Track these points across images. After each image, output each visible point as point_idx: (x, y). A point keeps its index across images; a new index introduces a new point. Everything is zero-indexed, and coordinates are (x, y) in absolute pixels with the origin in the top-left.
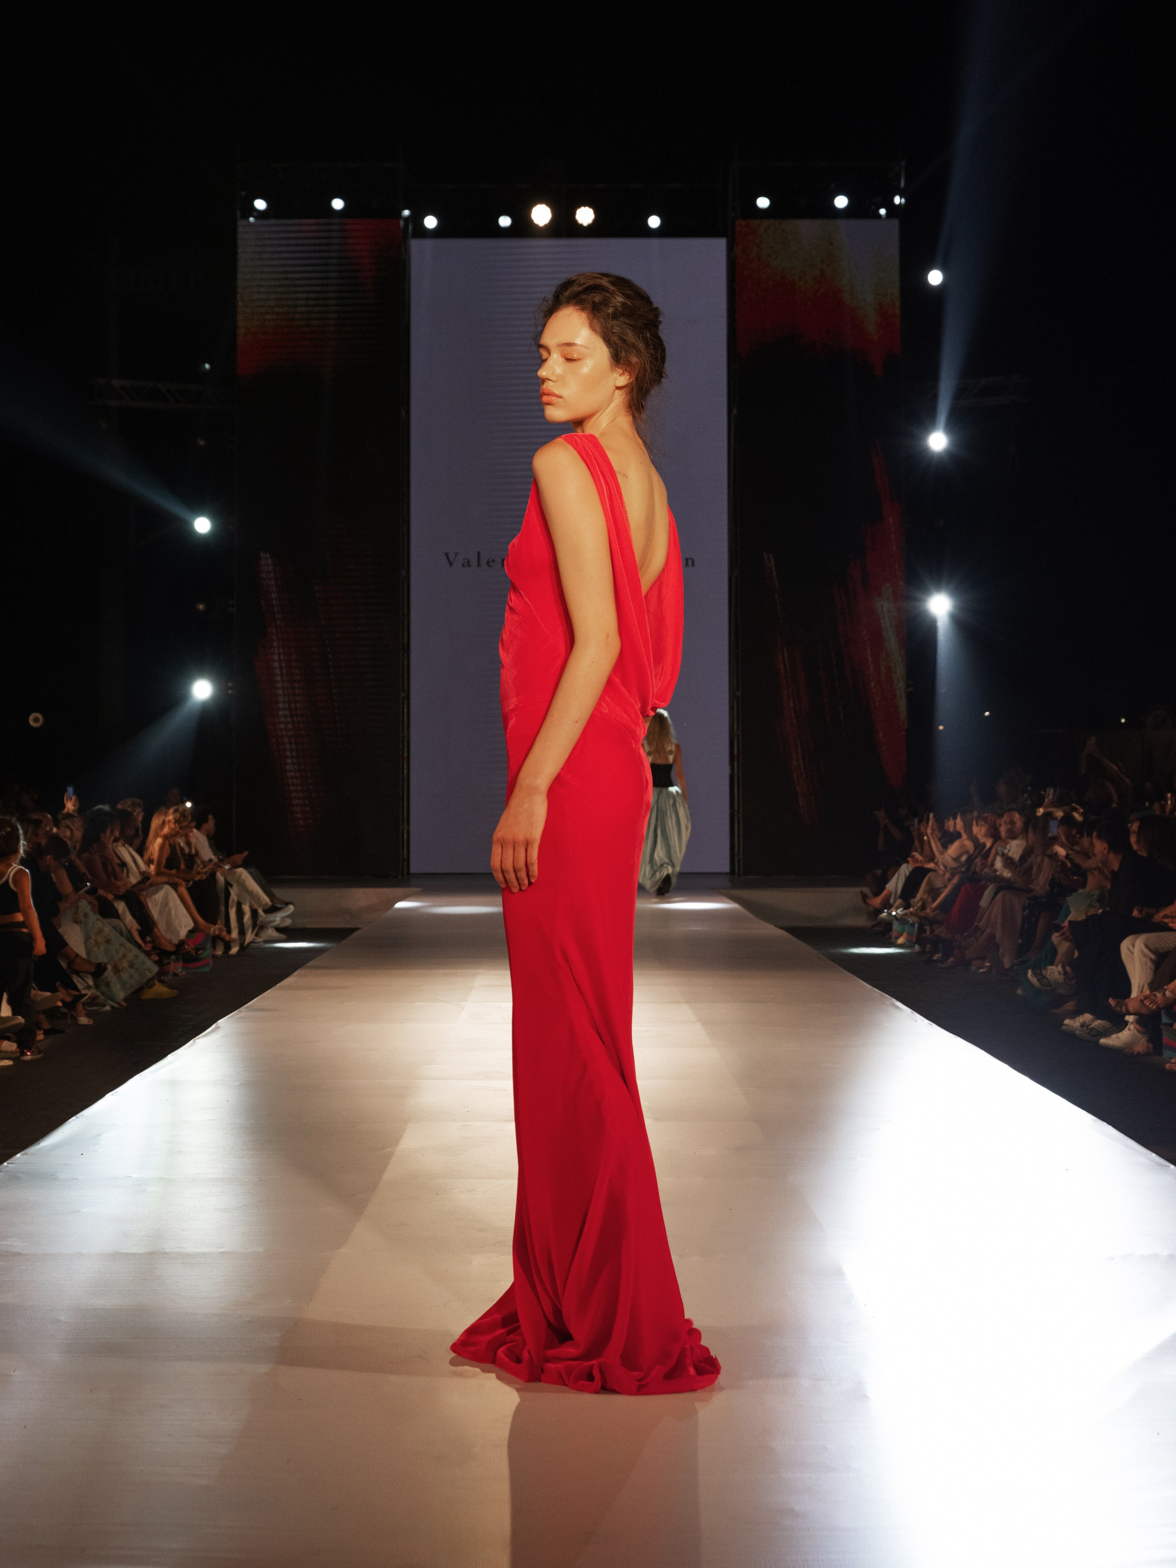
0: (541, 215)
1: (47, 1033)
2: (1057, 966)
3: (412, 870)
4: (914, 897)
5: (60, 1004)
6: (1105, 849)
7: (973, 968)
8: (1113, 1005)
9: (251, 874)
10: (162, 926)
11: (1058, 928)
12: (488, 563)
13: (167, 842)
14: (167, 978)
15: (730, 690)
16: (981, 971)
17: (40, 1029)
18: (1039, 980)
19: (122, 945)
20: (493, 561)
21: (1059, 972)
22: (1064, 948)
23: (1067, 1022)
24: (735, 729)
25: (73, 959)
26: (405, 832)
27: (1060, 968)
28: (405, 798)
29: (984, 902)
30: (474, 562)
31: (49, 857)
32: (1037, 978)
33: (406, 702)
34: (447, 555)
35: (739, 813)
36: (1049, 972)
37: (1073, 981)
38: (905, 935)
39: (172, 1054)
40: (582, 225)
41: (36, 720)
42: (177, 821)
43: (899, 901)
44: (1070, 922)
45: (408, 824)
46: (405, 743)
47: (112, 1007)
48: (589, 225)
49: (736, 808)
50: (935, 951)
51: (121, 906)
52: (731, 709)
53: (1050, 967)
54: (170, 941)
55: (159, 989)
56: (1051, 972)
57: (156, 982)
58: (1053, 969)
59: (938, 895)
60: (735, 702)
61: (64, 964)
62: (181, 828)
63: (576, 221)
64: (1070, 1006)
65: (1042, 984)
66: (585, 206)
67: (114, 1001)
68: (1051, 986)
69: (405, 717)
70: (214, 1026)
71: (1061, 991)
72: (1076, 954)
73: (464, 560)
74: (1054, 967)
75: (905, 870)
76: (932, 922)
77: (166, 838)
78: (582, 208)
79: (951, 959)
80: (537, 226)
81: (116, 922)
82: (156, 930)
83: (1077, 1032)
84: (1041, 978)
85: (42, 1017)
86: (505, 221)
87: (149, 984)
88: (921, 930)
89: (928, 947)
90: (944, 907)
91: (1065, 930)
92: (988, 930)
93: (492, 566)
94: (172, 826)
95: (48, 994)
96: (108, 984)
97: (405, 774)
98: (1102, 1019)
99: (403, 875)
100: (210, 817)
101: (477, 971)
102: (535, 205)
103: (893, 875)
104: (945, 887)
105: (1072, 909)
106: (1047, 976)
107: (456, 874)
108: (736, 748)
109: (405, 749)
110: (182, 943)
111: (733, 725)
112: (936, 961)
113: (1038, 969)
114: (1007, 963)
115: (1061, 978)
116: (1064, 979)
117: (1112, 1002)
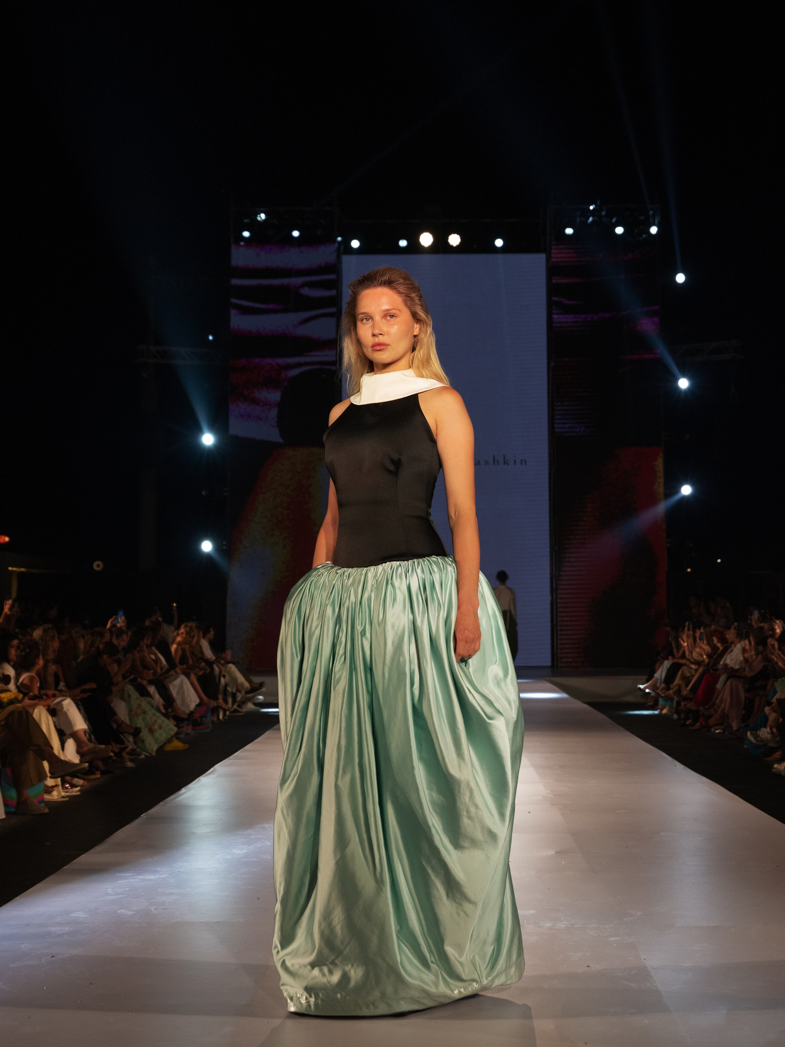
0: (426, 239)
1: (102, 773)
2: (767, 728)
4: (673, 682)
5: (112, 754)
7: (712, 730)
9: (237, 667)
10: (178, 702)
11: (769, 703)
13: (180, 647)
14: (182, 736)
15: (550, 546)
16: (717, 731)
17: (98, 770)
18: (755, 738)
19: (154, 714)
21: (768, 733)
22: (772, 716)
23: (776, 766)
24: (554, 572)
25: (120, 724)
27: (768, 730)
29: (719, 686)
31: (105, 656)
32: (753, 736)
36: (762, 733)
37: (778, 738)
38: (667, 707)
39: (185, 787)
40: (452, 246)
41: (98, 566)
42: (187, 633)
43: (663, 685)
44: (776, 699)
47: (146, 756)
48: (457, 246)
49: (555, 623)
50: (687, 718)
51: (152, 689)
52: (551, 558)
53: (762, 729)
54: (184, 712)
55: (177, 745)
57: (174, 739)
58: (764, 731)
59: (690, 681)
60: (554, 553)
61: (115, 726)
62: (190, 637)
63: (448, 243)
64: (778, 755)
65: (757, 741)
66: (454, 234)
67: (146, 752)
68: (763, 741)
70: (212, 769)
71: (771, 745)
72: (781, 720)
74: (765, 729)
75: (667, 664)
76: (685, 699)
77: (179, 644)
78: (453, 235)
79: (698, 724)
80: (423, 247)
81: (149, 699)
82: (175, 704)
83: (782, 773)
84: (756, 737)
85: (100, 763)
86: (403, 243)
87: (169, 741)
88: (678, 704)
89: (683, 715)
90: (692, 690)
91: (774, 705)
92: (721, 707)
94: (184, 636)
95: (104, 746)
96: (143, 741)
100: (211, 629)
102: (422, 233)
103: (659, 668)
104: (693, 676)
105: (778, 689)
106: (761, 736)
108: (555, 584)
110: (191, 713)
111: (553, 569)
112: (688, 725)
113: (755, 729)
114: (735, 726)
115: (769, 736)
116: (772, 737)
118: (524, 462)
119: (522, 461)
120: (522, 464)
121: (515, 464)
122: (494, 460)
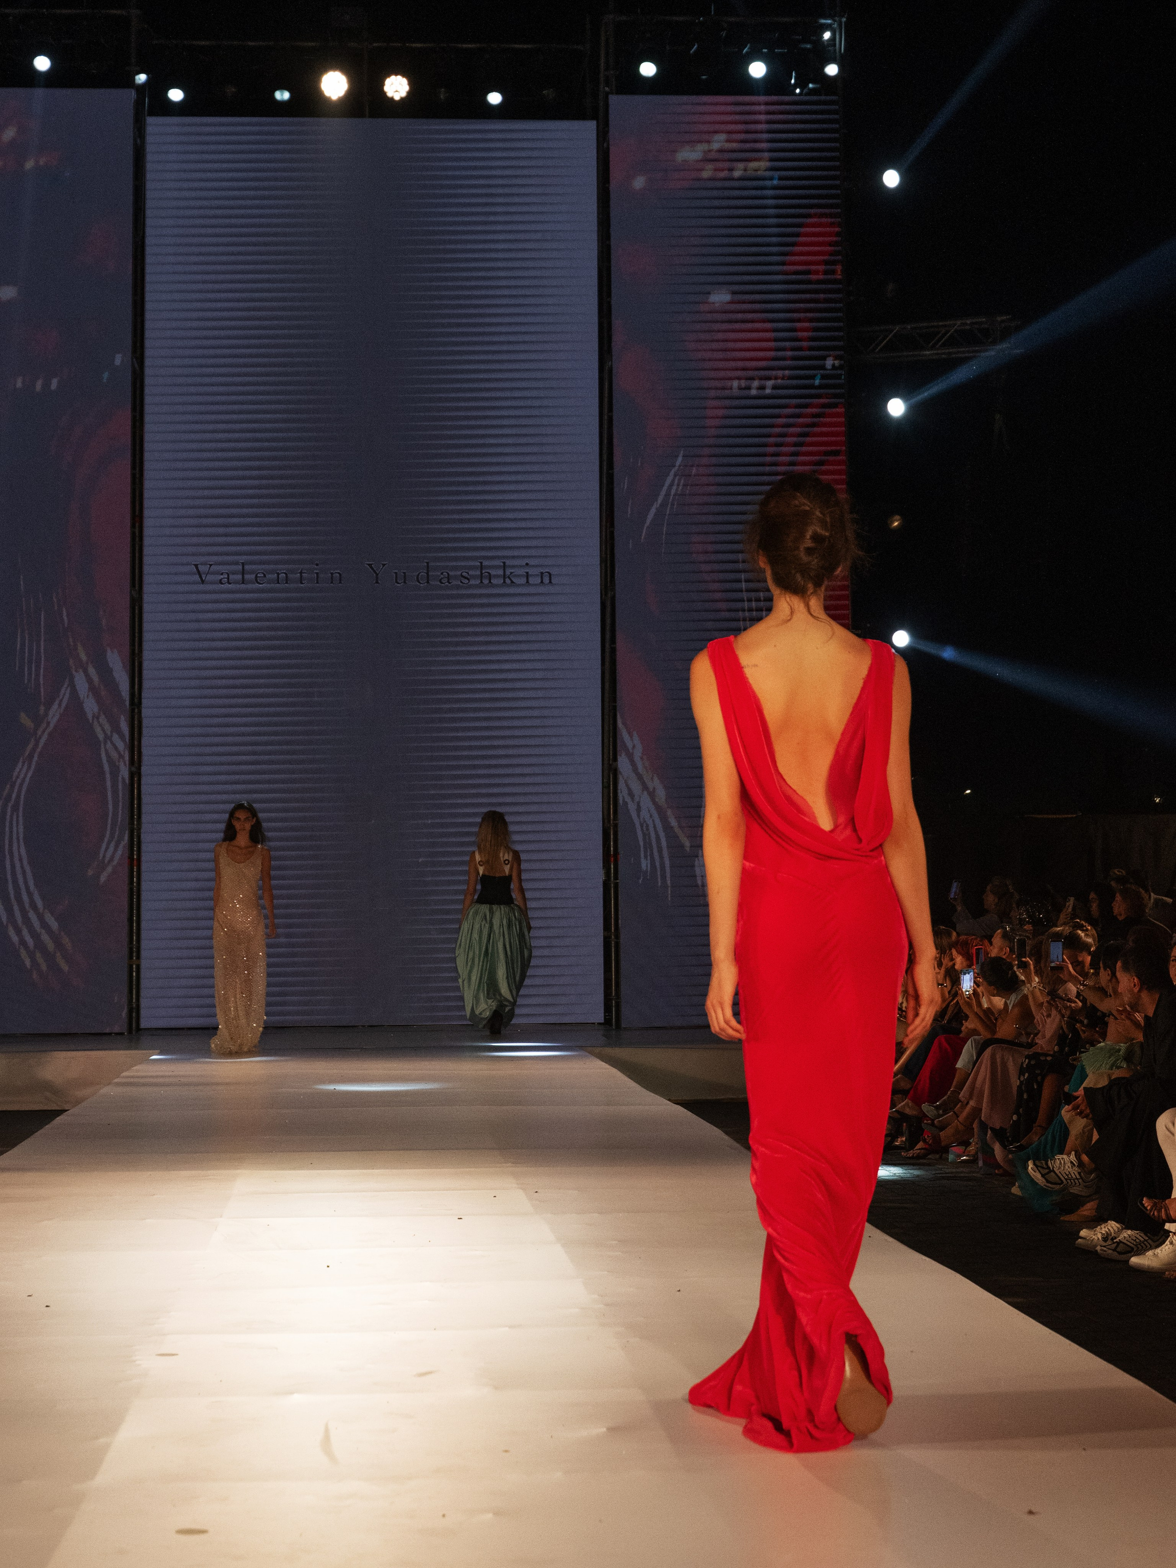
0: (334, 85)
2: (1069, 1154)
3: (144, 1024)
6: (1135, 985)
7: (951, 1157)
8: (1149, 1208)
11: (1069, 1099)
15: (603, 760)
16: (963, 1161)
18: (1043, 1176)
21: (1072, 1163)
22: (1077, 1127)
23: (1083, 1233)
24: (612, 817)
26: (135, 968)
27: (1073, 1157)
28: (135, 919)
29: (964, 1062)
32: (1041, 1172)
33: (136, 776)
36: (1058, 1162)
37: (1092, 1176)
44: (1084, 1088)
45: (138, 957)
46: (135, 840)
48: (403, 101)
49: (613, 929)
52: (606, 787)
53: (1060, 1157)
58: (1063, 1158)
60: (612, 777)
63: (383, 95)
64: (1088, 1209)
65: (1048, 1181)
68: (1062, 1182)
69: (136, 801)
72: (1096, 1136)
74: (1065, 1157)
78: (393, 76)
79: (920, 1145)
80: (327, 100)
83: (1098, 1248)
84: (1047, 1172)
86: (283, 96)
92: (972, 1103)
97: (134, 885)
98: (1132, 1229)
99: (131, 1032)
101: (241, 1173)
102: (326, 71)
105: (1089, 1070)
106: (1056, 1170)
108: (612, 843)
109: (135, 849)
111: (609, 811)
112: (897, 1147)
113: (1042, 1157)
114: (997, 1150)
115: (1074, 1172)
116: (1079, 1173)
117: (1146, 1202)
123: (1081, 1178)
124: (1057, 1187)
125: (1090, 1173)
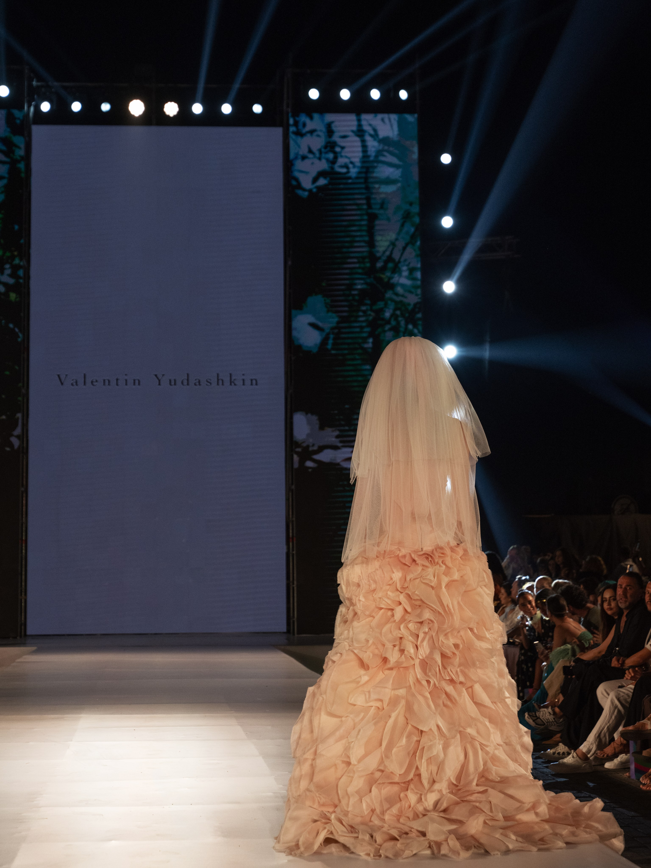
0: (137, 108)
2: (548, 708)
3: (29, 633)
12: (92, 382)
15: (286, 484)
18: (534, 721)
20: (97, 381)
21: (550, 713)
24: (291, 516)
26: (23, 601)
27: (550, 710)
28: (23, 573)
30: (81, 381)
32: (532, 719)
33: (24, 495)
34: (59, 376)
35: (293, 584)
36: (542, 713)
40: (169, 116)
45: (25, 595)
46: (24, 529)
48: (175, 116)
49: (291, 579)
52: (287, 499)
53: (542, 709)
56: (543, 713)
58: (544, 711)
60: (290, 494)
63: (164, 113)
64: (557, 738)
65: (537, 724)
66: (171, 101)
68: (545, 724)
69: (24, 507)
71: (552, 728)
72: (561, 698)
73: (73, 380)
74: (545, 709)
78: (169, 103)
80: (133, 116)
86: (106, 108)
93: (96, 385)
97: (23, 554)
99: (21, 637)
101: (82, 715)
102: (132, 100)
106: (541, 717)
107: (64, 635)
108: (291, 531)
109: (24, 534)
111: (289, 513)
115: (551, 718)
116: (554, 717)
118: (254, 382)
119: (252, 380)
120: (252, 384)
121: (244, 384)
122: (218, 380)
123: (555, 721)
124: (542, 727)
125: (560, 718)
